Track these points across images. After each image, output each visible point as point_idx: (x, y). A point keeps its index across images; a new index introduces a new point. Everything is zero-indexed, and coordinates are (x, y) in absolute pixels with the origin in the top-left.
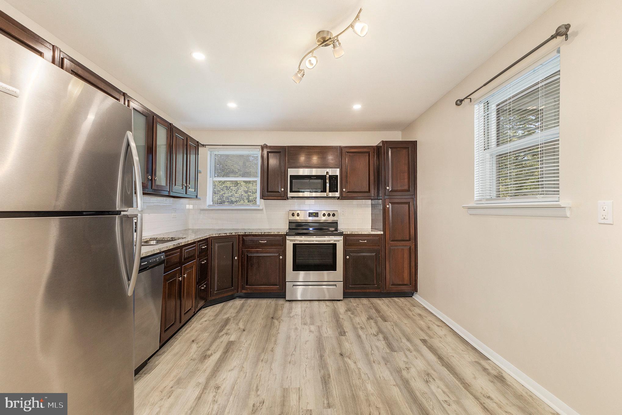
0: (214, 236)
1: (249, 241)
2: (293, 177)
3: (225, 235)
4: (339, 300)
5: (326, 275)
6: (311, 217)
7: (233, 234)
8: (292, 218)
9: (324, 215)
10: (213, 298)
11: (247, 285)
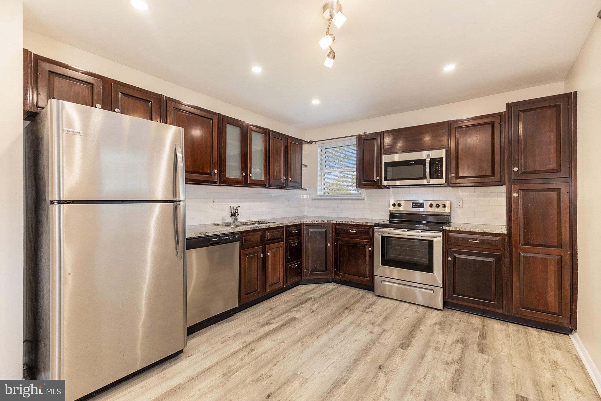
0: (307, 222)
1: (341, 230)
2: (387, 164)
3: (317, 222)
4: (438, 310)
5: (418, 276)
6: (415, 207)
7: (325, 222)
8: (392, 208)
9: (431, 206)
10: (308, 278)
11: (339, 272)
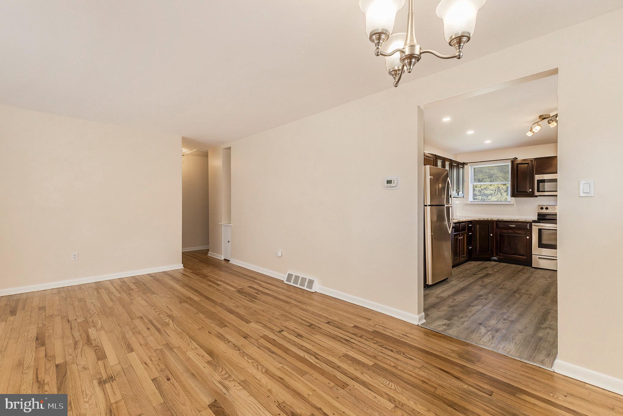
2: (539, 181)
3: (484, 220)
8: (540, 211)
11: (500, 253)
